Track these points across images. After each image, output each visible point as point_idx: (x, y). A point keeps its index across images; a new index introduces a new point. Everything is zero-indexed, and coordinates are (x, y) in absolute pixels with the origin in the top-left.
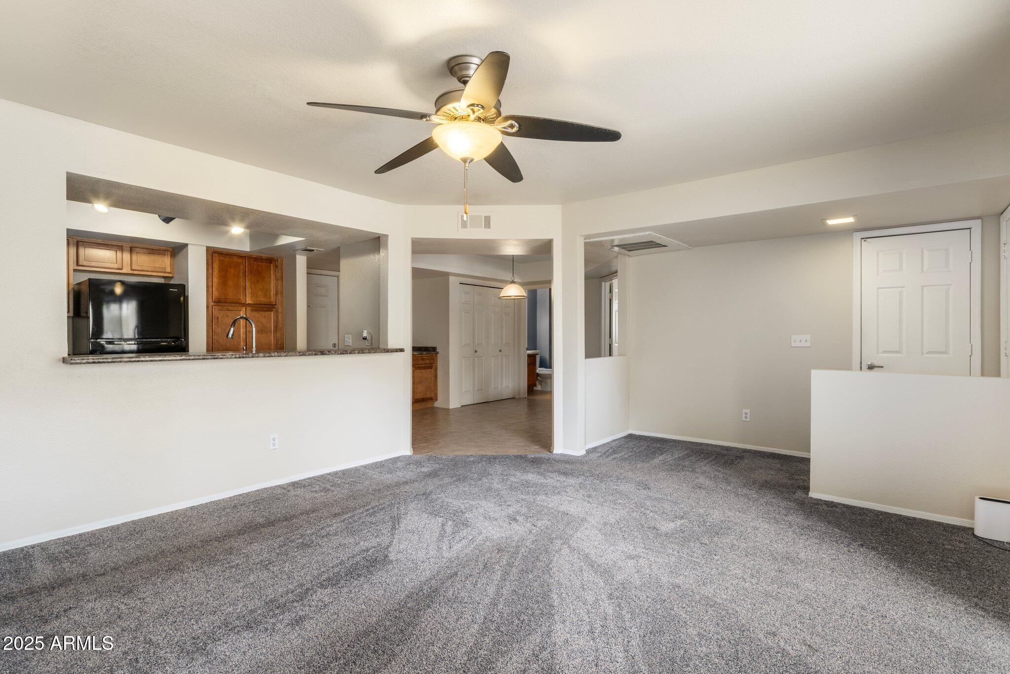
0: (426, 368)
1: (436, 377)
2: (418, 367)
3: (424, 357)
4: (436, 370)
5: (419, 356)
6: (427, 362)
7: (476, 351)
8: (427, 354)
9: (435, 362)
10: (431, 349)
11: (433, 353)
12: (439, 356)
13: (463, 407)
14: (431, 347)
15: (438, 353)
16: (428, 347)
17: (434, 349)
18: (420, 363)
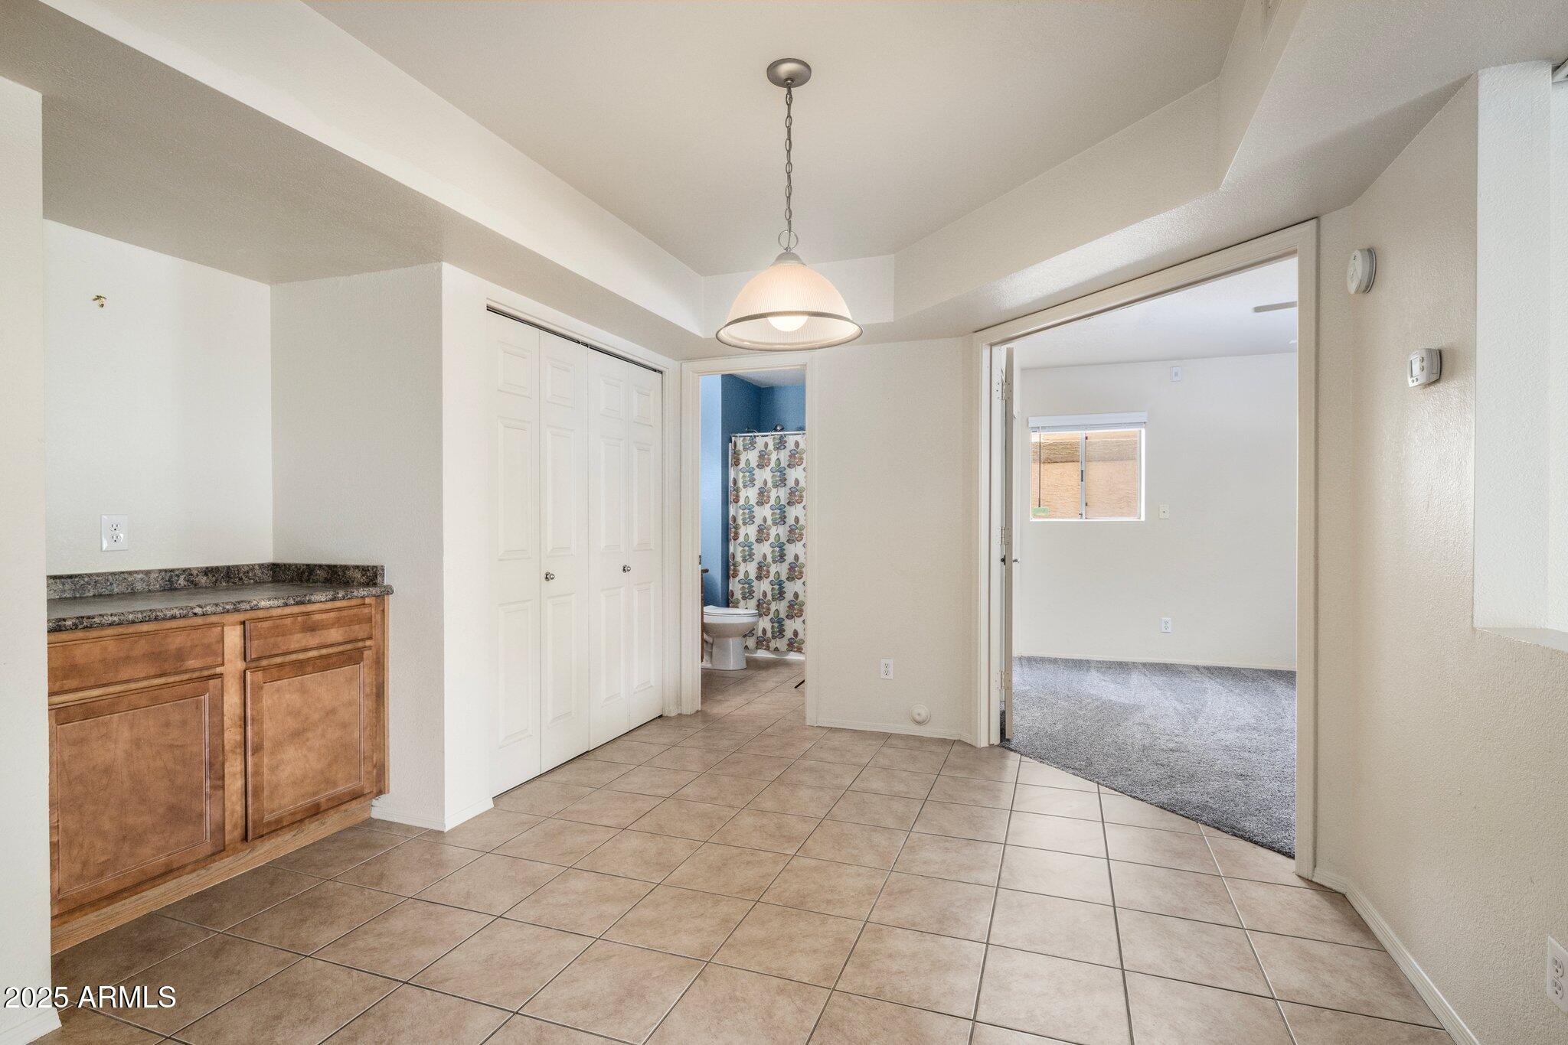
0: (325, 663)
1: (379, 694)
2: (281, 665)
3: (317, 617)
4: (379, 664)
5: (287, 610)
6: (335, 635)
7: (548, 577)
8: (334, 599)
9: (377, 633)
10: (358, 575)
11: (363, 592)
12: (391, 601)
13: (505, 799)
14: (357, 567)
15: (389, 591)
16: (346, 568)
17: (371, 576)
18: (294, 646)
